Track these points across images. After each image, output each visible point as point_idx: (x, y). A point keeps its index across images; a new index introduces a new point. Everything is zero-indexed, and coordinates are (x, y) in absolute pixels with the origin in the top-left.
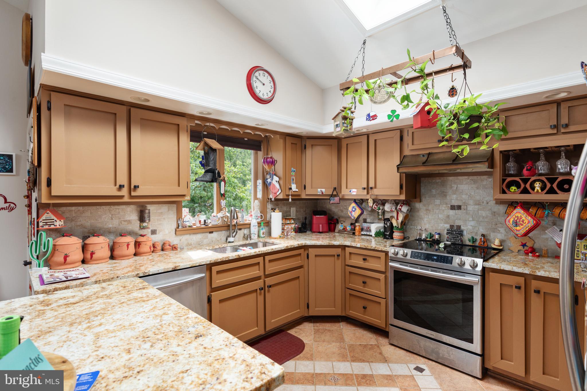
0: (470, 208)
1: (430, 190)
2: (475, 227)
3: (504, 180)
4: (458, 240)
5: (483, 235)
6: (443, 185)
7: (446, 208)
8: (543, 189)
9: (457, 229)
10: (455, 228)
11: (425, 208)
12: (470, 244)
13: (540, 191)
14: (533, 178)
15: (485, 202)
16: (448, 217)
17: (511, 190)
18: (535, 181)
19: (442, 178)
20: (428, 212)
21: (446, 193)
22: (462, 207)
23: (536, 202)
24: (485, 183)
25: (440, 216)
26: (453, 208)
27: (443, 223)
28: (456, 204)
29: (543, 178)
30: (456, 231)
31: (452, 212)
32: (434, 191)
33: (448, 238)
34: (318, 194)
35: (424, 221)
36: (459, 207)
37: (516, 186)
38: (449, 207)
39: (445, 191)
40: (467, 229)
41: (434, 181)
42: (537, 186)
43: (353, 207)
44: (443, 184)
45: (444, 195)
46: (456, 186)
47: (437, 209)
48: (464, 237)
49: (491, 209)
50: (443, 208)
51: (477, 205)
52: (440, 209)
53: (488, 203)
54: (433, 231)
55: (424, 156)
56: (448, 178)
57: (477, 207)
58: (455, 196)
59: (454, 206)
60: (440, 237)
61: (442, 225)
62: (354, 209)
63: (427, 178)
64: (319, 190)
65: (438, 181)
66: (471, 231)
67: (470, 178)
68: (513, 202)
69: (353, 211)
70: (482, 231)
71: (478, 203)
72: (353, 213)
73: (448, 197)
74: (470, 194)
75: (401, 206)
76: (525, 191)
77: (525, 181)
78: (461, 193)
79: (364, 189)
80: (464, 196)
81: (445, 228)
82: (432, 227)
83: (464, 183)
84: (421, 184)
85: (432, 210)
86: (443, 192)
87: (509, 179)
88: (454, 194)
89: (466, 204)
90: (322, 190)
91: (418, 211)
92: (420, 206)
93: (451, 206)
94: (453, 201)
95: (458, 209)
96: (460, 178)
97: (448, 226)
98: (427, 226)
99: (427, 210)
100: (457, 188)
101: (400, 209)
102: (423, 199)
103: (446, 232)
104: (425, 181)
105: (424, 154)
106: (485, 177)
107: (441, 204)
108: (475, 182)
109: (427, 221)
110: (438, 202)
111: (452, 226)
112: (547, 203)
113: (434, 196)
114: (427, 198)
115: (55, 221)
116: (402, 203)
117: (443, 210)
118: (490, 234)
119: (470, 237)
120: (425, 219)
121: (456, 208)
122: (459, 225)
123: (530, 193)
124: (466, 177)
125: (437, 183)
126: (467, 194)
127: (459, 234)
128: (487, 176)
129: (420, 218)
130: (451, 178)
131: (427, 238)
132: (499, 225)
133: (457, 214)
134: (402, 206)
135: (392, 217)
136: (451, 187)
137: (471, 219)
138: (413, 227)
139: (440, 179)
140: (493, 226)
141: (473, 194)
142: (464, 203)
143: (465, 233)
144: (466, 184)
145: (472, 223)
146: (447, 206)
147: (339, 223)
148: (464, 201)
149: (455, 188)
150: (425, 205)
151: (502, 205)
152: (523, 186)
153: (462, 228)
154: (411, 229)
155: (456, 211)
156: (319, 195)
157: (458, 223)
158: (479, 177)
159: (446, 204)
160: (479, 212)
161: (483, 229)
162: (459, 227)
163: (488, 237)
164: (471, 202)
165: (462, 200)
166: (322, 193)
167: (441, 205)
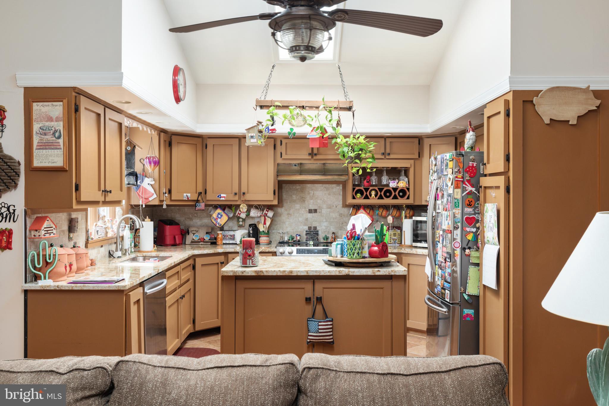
0: (324, 211)
1: (291, 196)
2: (328, 227)
3: (354, 189)
4: (315, 239)
5: (333, 233)
6: (302, 192)
7: (305, 212)
8: (376, 196)
9: (314, 230)
10: (313, 229)
11: (286, 212)
12: (324, 241)
13: (374, 197)
14: (371, 188)
15: (335, 206)
16: (307, 219)
17: (357, 196)
18: (372, 190)
19: (302, 185)
20: (289, 216)
21: (305, 198)
22: (318, 211)
23: (368, 205)
24: (334, 190)
25: (300, 219)
26: (310, 211)
27: (302, 225)
28: (313, 208)
29: (376, 188)
30: (313, 232)
31: (310, 215)
32: (294, 196)
33: (307, 238)
34: (184, 199)
35: (285, 224)
36: (315, 211)
37: (360, 194)
38: (307, 211)
39: (304, 197)
40: (322, 229)
41: (294, 187)
42: (373, 193)
43: (219, 214)
44: (302, 190)
45: (303, 200)
46: (313, 192)
47: (297, 213)
48: (319, 236)
49: (339, 212)
50: (303, 212)
51: (329, 208)
52: (300, 213)
53: (336, 207)
54: (294, 233)
55: (295, 165)
56: (306, 185)
57: (329, 210)
58: (312, 201)
59: (312, 210)
60: (300, 238)
61: (301, 227)
62: (219, 216)
63: (288, 185)
64: (185, 194)
65: (298, 187)
66: (325, 231)
67: (324, 186)
68: (355, 205)
69: (219, 218)
70: (333, 230)
71: (330, 207)
72: (219, 220)
73: (306, 202)
74: (324, 199)
75: (266, 211)
76: (367, 197)
77: (367, 190)
78: (317, 198)
79: (236, 194)
80: (319, 201)
81: (304, 229)
82: (293, 230)
83: (319, 190)
84: (283, 190)
85: (292, 214)
86: (302, 197)
87: (357, 188)
88: (311, 199)
89: (321, 208)
90: (188, 194)
91: (280, 215)
92: (282, 210)
93: (309, 210)
94: (310, 206)
95: (315, 212)
96: (316, 185)
97: (306, 228)
98: (289, 229)
99: (288, 214)
100: (313, 194)
101: (266, 214)
102: (285, 204)
103: (305, 233)
104: (286, 187)
105: (296, 163)
106: (334, 185)
107: (300, 208)
108: (327, 189)
109: (288, 224)
110: (298, 206)
111: (310, 228)
112: (377, 205)
113: (294, 201)
114: (288, 203)
115: (54, 228)
116: (267, 209)
117: (303, 214)
118: (338, 231)
119: (324, 235)
120: (287, 223)
121: (313, 212)
122: (316, 226)
123: (369, 199)
124: (321, 185)
125: (297, 189)
126: (321, 199)
127: (316, 234)
128: (336, 185)
129: (282, 222)
130: (309, 185)
131: (289, 240)
132: (344, 224)
133: (314, 217)
134: (268, 211)
135: (259, 222)
136: (309, 193)
137: (324, 220)
138: (275, 231)
139: (300, 186)
140: (341, 225)
141: (325, 199)
142: (319, 207)
143: (320, 233)
144: (321, 190)
145: (325, 224)
146: (306, 209)
147: (190, 233)
148: (319, 205)
149: (312, 195)
150: (286, 210)
151: (346, 208)
152: (365, 193)
153: (318, 228)
154: (273, 233)
155: (313, 214)
156: (185, 201)
157: (314, 224)
158: (330, 185)
159: (305, 208)
160: (331, 214)
161: (333, 228)
162: (315, 228)
163: (337, 235)
164: (325, 206)
165: (317, 205)
166: (188, 198)
167: (300, 210)
